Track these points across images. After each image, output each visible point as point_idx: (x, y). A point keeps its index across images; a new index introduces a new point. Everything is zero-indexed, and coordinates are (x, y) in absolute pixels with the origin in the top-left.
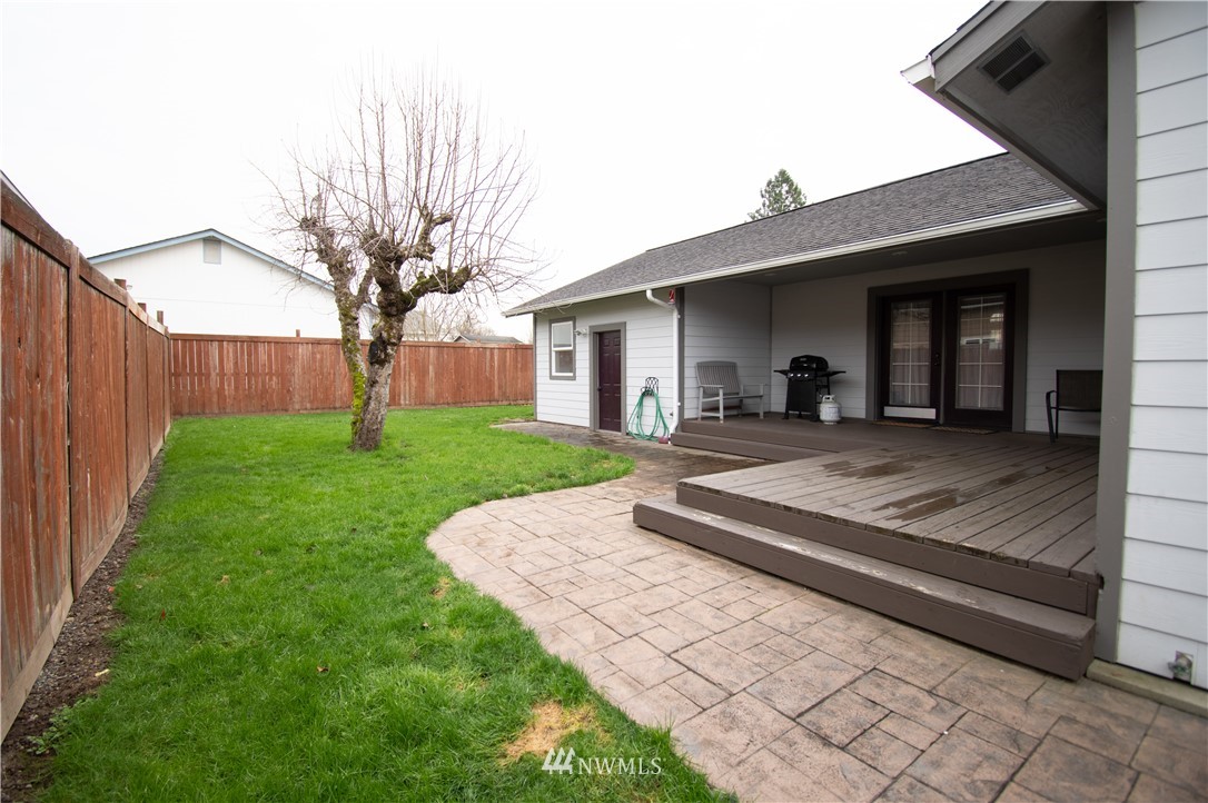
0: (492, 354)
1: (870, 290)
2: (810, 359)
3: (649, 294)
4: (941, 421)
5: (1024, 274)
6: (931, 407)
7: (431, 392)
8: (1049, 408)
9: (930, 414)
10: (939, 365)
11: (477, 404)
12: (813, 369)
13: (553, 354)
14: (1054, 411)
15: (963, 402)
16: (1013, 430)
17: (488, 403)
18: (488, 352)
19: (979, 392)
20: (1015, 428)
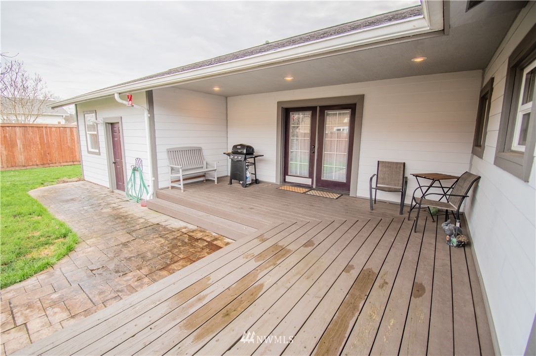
0: (72, 132)
1: (279, 103)
2: (242, 146)
3: (117, 97)
4: (314, 187)
5: (362, 97)
6: (309, 178)
7: (21, 158)
8: (371, 188)
9: (308, 182)
10: (314, 152)
11: (62, 164)
12: (243, 154)
13: (88, 136)
14: (374, 191)
15: (325, 177)
16: (350, 195)
17: (72, 163)
18: (68, 131)
19: (334, 170)
20: (352, 194)
